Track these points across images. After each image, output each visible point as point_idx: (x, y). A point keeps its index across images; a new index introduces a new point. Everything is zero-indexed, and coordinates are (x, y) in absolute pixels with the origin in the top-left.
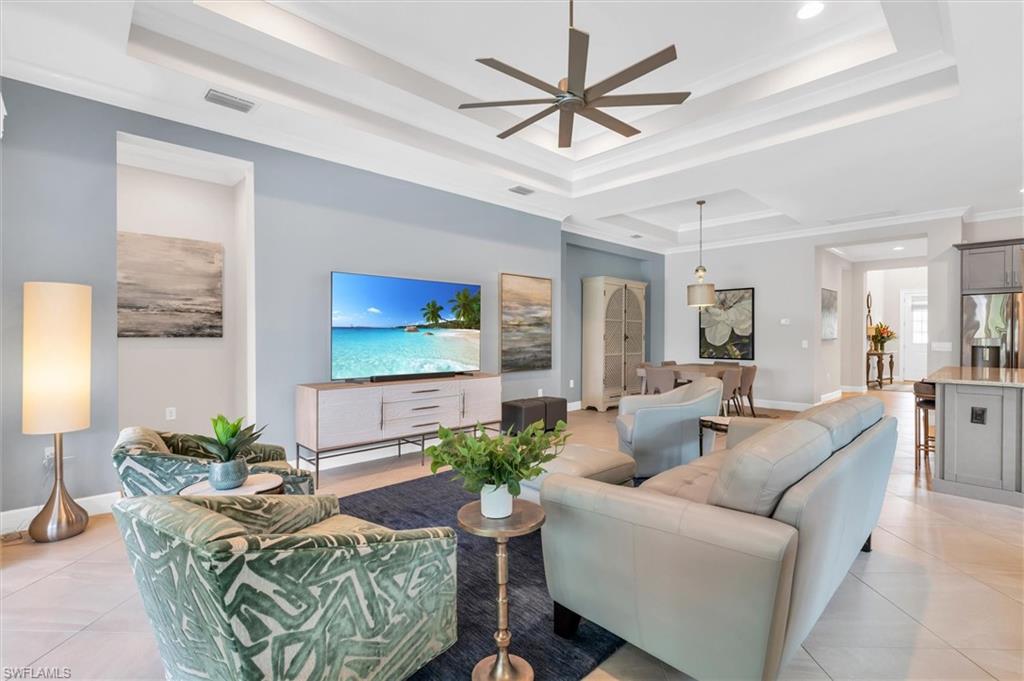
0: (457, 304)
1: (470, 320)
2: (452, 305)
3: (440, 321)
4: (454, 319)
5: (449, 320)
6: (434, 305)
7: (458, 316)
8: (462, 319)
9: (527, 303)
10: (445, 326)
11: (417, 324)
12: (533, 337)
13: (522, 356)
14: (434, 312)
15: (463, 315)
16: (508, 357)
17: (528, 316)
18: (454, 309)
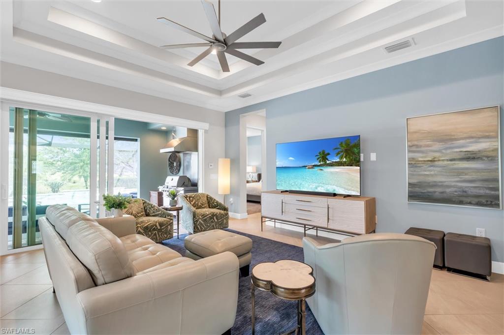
0: (339, 150)
1: (352, 160)
2: (337, 151)
3: (328, 162)
4: (338, 160)
5: (334, 161)
6: (324, 152)
7: (341, 158)
8: (344, 160)
9: (446, 139)
10: (331, 165)
11: (313, 164)
12: (459, 172)
13: (439, 190)
14: (324, 157)
15: (346, 157)
16: (417, 190)
17: (449, 151)
18: (338, 154)
